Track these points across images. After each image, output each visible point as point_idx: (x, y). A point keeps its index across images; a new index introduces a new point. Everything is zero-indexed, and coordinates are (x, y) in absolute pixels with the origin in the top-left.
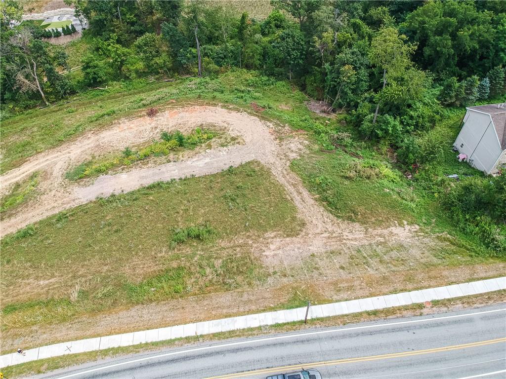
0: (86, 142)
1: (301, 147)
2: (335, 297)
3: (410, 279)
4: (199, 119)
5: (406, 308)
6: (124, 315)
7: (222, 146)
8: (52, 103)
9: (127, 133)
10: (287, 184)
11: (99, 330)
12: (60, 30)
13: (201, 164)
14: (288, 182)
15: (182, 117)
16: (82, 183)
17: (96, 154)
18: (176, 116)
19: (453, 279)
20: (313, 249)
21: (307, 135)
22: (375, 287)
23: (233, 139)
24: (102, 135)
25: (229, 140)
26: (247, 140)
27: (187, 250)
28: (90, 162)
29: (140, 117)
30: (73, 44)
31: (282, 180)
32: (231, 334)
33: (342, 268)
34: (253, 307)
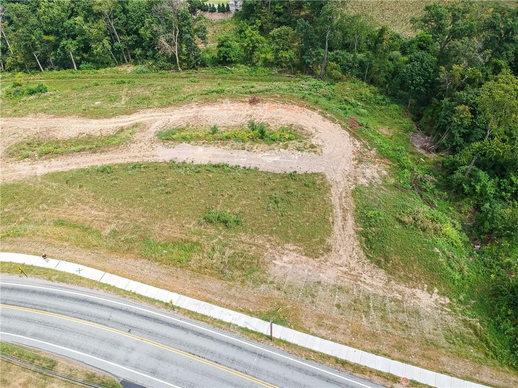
0: (189, 110)
1: (376, 175)
2: (313, 330)
3: (400, 347)
4: (292, 119)
5: (379, 374)
6: (131, 262)
7: (298, 149)
8: (184, 69)
9: (224, 113)
10: (338, 206)
11: (108, 266)
12: (216, 6)
13: (270, 160)
14: (341, 205)
15: (278, 113)
16: (166, 144)
17: (191, 123)
18: (274, 111)
19: (449, 369)
20: (323, 277)
21: (390, 165)
22: (358, 338)
23: (312, 146)
24: (203, 109)
25: (308, 146)
26: (326, 151)
27: (211, 230)
28: (183, 129)
29: (242, 102)
30: (223, 22)
31: (335, 201)
32: (203, 318)
33: (338, 306)
34: (234, 304)
